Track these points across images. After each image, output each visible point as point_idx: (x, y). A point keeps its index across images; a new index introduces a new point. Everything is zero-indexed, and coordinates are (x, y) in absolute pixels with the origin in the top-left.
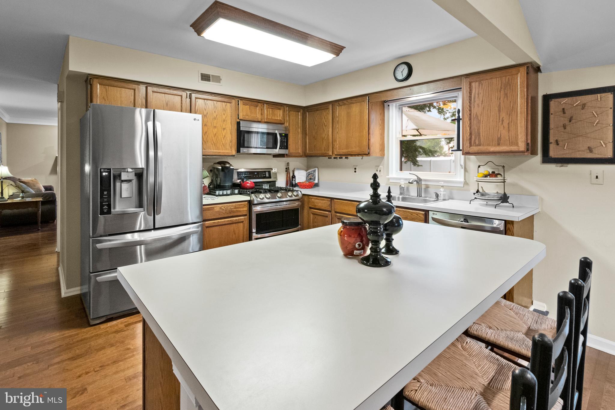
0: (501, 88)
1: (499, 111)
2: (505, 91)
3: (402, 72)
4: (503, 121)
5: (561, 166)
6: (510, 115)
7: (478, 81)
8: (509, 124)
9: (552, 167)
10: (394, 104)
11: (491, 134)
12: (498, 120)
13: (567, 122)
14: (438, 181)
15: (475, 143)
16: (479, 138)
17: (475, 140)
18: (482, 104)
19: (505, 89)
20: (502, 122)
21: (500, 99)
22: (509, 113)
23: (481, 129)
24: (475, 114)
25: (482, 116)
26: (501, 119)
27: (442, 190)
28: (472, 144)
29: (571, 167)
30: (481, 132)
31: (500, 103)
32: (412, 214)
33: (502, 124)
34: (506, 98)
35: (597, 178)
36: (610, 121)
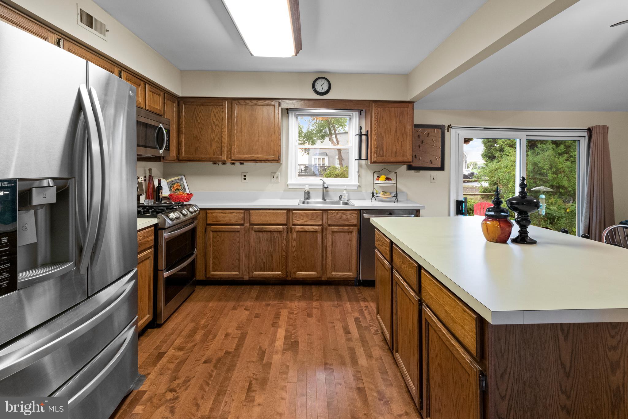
0: (397, 116)
1: (396, 132)
2: (400, 119)
3: (322, 86)
4: (398, 139)
5: (417, 172)
6: (402, 136)
7: (383, 108)
8: (402, 142)
9: (412, 172)
10: (294, 112)
11: (391, 149)
12: (395, 139)
13: (420, 144)
14: (343, 185)
15: (380, 154)
16: (383, 151)
17: (380, 152)
18: (385, 125)
19: (400, 117)
20: (398, 141)
21: (397, 123)
22: (402, 134)
23: (384, 144)
24: (380, 132)
25: (385, 135)
26: (397, 138)
27: (345, 192)
28: (378, 156)
29: (422, 173)
30: (384, 147)
31: (397, 127)
32: (345, 215)
33: (398, 142)
34: (400, 124)
35: (434, 179)
36: (440, 145)
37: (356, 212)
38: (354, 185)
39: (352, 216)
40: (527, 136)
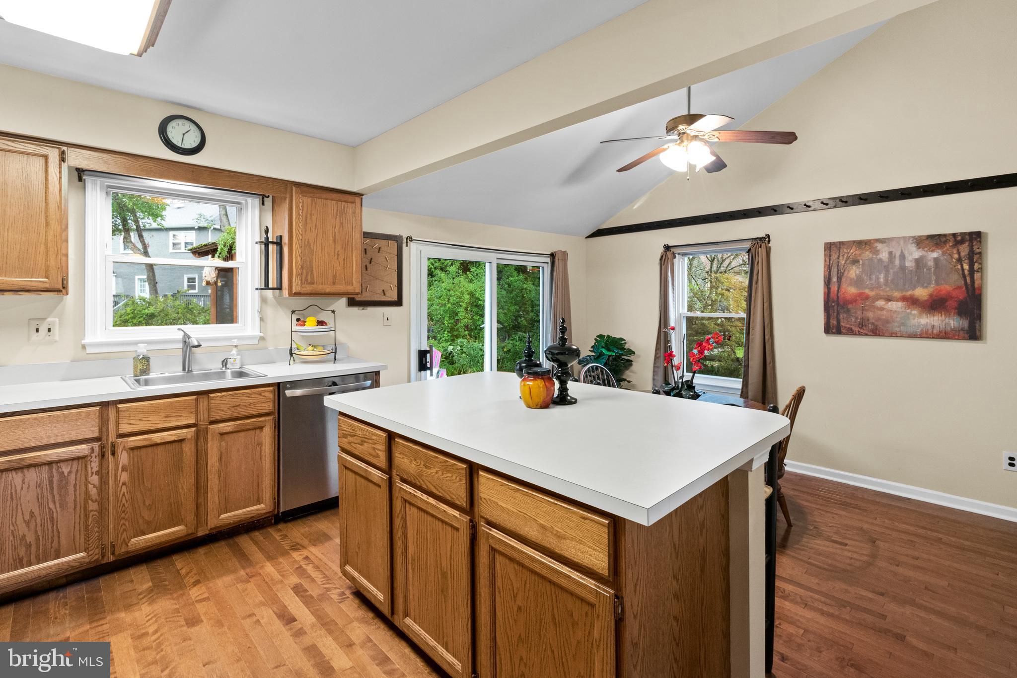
0: (337, 215)
1: (335, 242)
2: (340, 220)
3: (184, 134)
4: (338, 255)
5: (363, 309)
6: (345, 251)
7: (311, 197)
8: (344, 259)
9: (355, 310)
11: (326, 270)
12: (333, 254)
13: (368, 264)
15: (306, 280)
16: (312, 273)
17: (307, 276)
18: (315, 229)
19: (340, 217)
20: (338, 257)
21: (335, 227)
22: (344, 247)
23: (314, 262)
24: (307, 240)
25: (315, 245)
26: (336, 252)
28: (303, 282)
29: (371, 310)
30: (314, 267)
31: (335, 233)
33: (337, 259)
34: (341, 228)
35: (388, 320)
36: (396, 267)
37: (271, 388)
38: (252, 338)
39: (264, 396)
40: (497, 258)
